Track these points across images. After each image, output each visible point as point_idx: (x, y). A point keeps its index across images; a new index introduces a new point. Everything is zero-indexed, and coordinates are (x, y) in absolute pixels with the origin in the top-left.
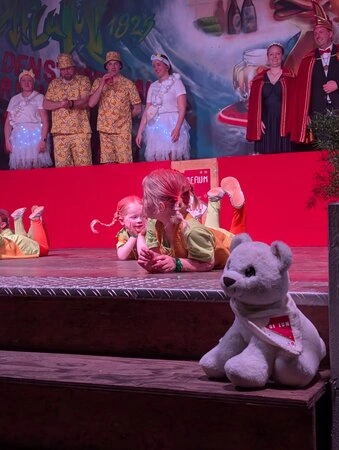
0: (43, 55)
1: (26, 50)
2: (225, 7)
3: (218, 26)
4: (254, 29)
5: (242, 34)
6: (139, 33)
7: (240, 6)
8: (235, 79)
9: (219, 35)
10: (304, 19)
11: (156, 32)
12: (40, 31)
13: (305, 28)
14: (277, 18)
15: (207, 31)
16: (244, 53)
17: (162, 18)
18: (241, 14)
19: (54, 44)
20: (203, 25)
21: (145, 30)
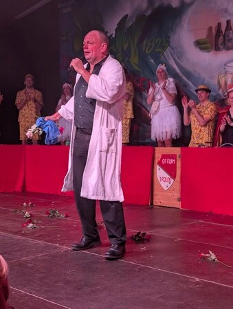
2: (214, 31)
3: (209, 45)
4: (231, 48)
5: (224, 51)
6: (160, 50)
7: (223, 29)
8: (219, 83)
9: (209, 52)
11: (171, 50)
15: (202, 49)
16: (225, 65)
17: (174, 39)
18: (224, 37)
20: (200, 44)
21: (164, 48)
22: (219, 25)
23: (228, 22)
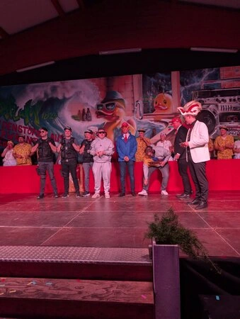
0: (18, 123)
1: (11, 121)
2: (81, 112)
3: (79, 118)
4: (91, 120)
5: (87, 121)
6: (52, 118)
7: (86, 112)
9: (79, 121)
10: (106, 118)
11: (59, 118)
12: (17, 115)
13: (106, 121)
14: (97, 117)
15: (75, 120)
16: (88, 127)
17: (60, 114)
18: (86, 115)
19: (22, 120)
20: (74, 117)
21: (54, 117)
22: (84, 110)
23: (88, 109)
